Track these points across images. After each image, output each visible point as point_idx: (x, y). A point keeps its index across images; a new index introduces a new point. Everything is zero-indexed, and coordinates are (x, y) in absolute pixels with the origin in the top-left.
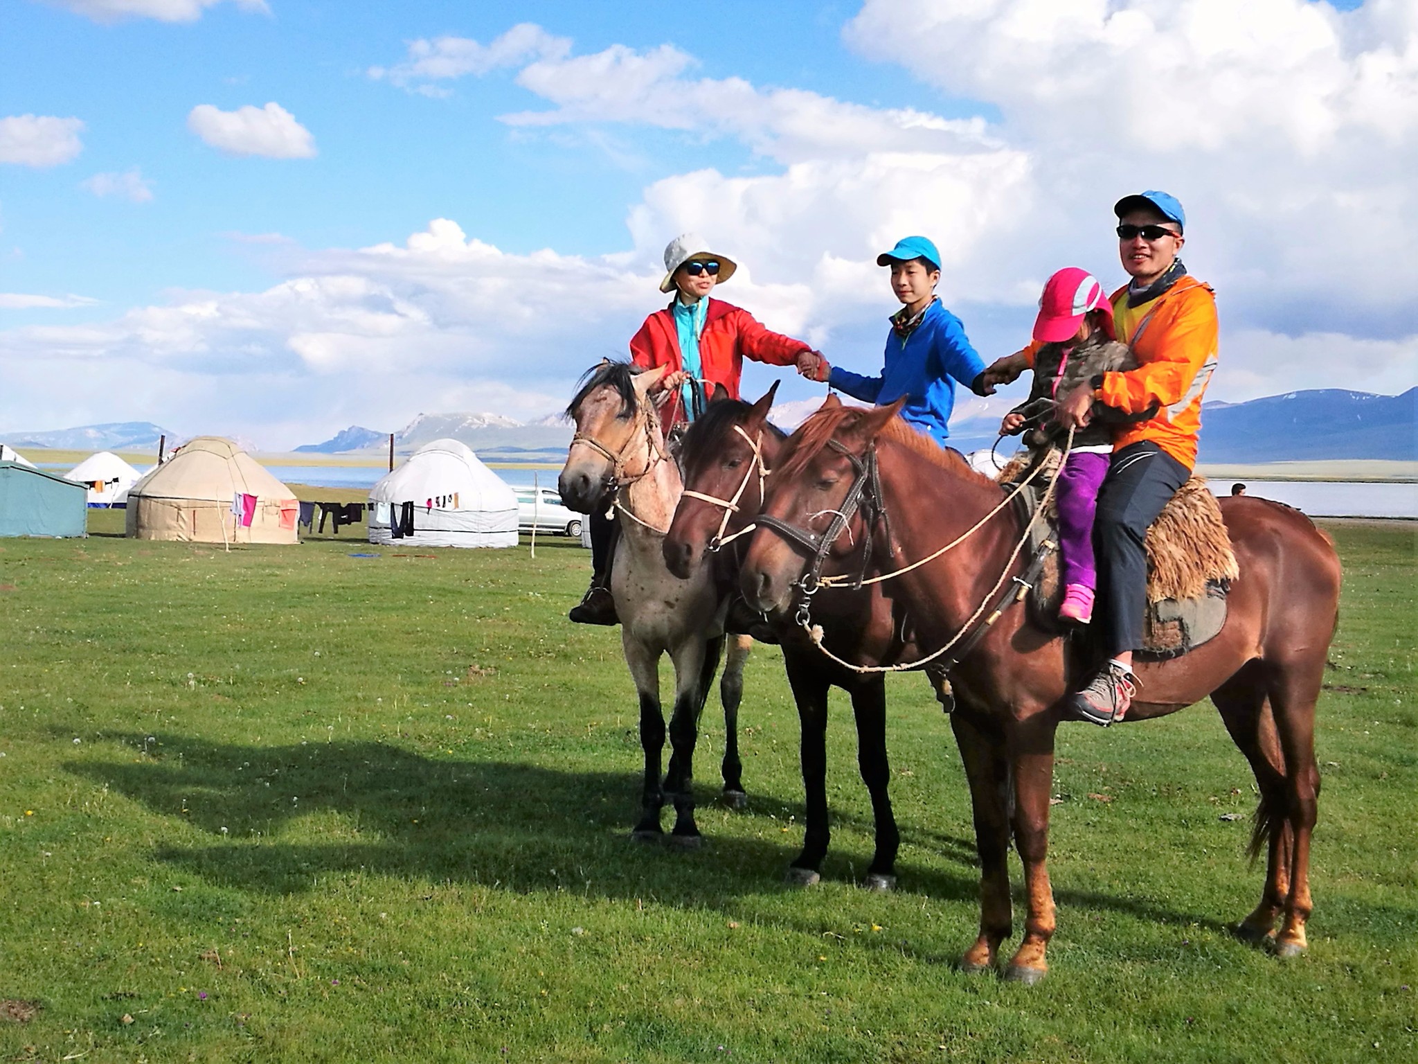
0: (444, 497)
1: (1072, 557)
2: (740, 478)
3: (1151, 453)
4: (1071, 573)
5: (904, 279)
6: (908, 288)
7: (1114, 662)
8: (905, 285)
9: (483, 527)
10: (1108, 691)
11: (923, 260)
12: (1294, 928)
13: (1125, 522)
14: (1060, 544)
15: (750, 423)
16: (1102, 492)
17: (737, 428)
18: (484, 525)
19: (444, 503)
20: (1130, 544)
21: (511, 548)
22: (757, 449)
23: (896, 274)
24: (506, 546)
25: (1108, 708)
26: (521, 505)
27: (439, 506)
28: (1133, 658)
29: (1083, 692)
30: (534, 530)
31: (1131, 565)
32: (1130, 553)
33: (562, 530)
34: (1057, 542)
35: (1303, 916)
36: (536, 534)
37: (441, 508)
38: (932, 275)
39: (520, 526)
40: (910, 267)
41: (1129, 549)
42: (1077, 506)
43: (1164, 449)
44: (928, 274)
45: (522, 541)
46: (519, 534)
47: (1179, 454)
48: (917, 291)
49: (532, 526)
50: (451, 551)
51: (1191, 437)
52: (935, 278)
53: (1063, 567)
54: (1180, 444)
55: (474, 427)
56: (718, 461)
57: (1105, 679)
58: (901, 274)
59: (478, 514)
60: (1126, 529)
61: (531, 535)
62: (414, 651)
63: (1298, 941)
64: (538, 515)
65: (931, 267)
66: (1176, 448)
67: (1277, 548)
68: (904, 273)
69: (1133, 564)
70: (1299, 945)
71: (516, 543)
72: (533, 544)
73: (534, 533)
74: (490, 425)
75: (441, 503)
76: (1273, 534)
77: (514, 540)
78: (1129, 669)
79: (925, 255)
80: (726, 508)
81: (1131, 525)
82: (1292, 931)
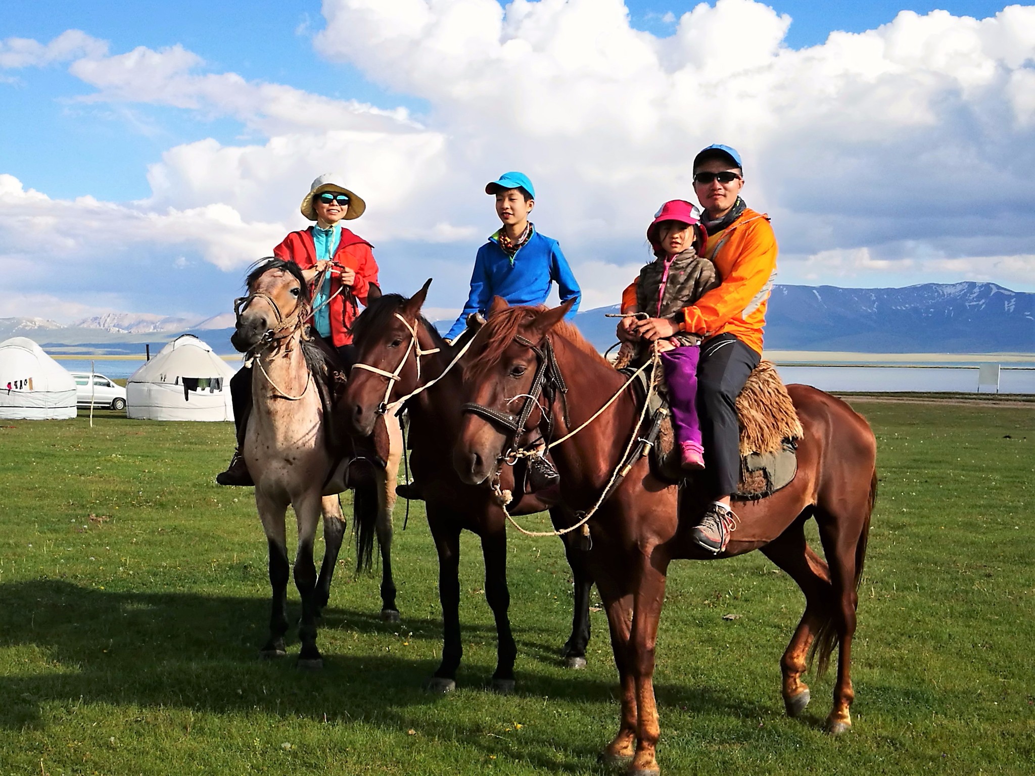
0: (21, 381)
1: (682, 421)
2: (400, 355)
3: (732, 341)
4: (683, 432)
5: (507, 204)
6: (510, 211)
7: (718, 503)
8: (507, 208)
9: (49, 403)
10: (716, 525)
11: (521, 190)
12: (842, 710)
13: (723, 390)
14: (671, 411)
15: (408, 312)
16: (700, 370)
17: (398, 316)
18: (50, 402)
19: (21, 385)
20: (726, 407)
21: (73, 419)
22: (414, 334)
23: (500, 201)
24: (67, 418)
25: (717, 539)
26: (79, 386)
27: (17, 388)
28: (731, 500)
29: (698, 527)
30: (92, 405)
31: (729, 424)
32: (727, 414)
33: (109, 405)
34: (668, 410)
35: (848, 702)
36: (93, 409)
37: (18, 390)
38: (528, 202)
39: (78, 402)
40: (512, 194)
41: (726, 411)
42: (682, 381)
43: (740, 339)
44: (526, 201)
45: (79, 414)
46: (78, 408)
47: (751, 343)
48: (516, 214)
49: (91, 403)
50: (25, 422)
51: (758, 331)
52: (530, 205)
53: (676, 427)
54: (752, 335)
55: (27, 328)
56: (382, 342)
57: (712, 517)
58: (504, 200)
59: (46, 393)
60: (723, 396)
61: (90, 409)
62: (38, 503)
63: (845, 720)
64: (95, 395)
65: (528, 196)
66: (750, 338)
67: (827, 414)
68: (507, 199)
69: (731, 425)
70: (847, 723)
71: (74, 415)
72: (91, 416)
73: (92, 407)
74: (40, 327)
75: (19, 385)
76: (823, 405)
77: (73, 413)
78: (729, 509)
79: (523, 186)
80: (389, 379)
81: (725, 393)
82: (840, 713)
